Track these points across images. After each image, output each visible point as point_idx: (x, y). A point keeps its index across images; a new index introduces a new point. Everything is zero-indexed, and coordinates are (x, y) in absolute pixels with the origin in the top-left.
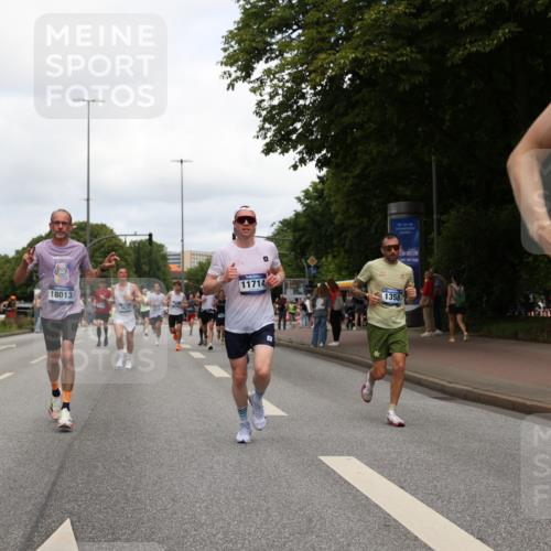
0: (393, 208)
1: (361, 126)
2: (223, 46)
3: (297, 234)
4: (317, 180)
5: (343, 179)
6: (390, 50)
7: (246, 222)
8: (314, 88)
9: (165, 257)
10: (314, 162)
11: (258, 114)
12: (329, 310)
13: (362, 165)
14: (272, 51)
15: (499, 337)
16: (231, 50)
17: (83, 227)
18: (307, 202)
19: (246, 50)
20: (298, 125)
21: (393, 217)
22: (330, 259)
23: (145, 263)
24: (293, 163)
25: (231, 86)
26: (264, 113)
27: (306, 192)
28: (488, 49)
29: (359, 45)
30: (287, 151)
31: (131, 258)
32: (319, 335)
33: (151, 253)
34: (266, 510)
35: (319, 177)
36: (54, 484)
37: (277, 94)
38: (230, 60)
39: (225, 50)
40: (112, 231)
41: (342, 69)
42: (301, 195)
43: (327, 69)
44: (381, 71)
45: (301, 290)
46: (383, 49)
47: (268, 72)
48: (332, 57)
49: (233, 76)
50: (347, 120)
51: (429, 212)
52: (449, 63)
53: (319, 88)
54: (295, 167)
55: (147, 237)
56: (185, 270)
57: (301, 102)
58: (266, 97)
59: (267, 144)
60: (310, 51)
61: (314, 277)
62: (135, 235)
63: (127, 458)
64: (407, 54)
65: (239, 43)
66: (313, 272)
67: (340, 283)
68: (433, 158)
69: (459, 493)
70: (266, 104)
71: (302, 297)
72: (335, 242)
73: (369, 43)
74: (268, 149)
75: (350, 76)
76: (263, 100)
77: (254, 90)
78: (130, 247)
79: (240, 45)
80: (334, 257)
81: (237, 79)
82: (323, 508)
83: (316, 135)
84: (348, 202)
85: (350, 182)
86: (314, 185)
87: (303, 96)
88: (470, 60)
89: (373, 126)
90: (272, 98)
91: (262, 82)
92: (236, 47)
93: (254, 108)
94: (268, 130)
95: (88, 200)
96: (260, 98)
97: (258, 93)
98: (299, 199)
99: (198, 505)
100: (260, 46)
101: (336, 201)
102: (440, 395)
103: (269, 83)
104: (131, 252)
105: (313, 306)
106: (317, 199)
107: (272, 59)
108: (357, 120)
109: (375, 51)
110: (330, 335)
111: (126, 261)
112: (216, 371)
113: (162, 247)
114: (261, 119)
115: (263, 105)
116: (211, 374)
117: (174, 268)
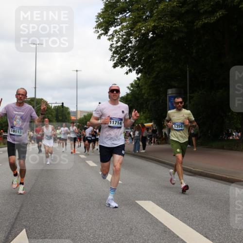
0: (170, 91)
1: (156, 55)
2: (96, 20)
5: (148, 78)
6: (169, 22)
7: (115, 92)
8: (135, 38)
9: (69, 113)
10: (135, 71)
11: (111, 50)
12: (141, 136)
13: (156, 73)
14: (117, 22)
15: (216, 148)
16: (99, 21)
17: (33, 99)
18: (132, 88)
19: (106, 22)
20: (129, 55)
21: (170, 95)
23: (60, 116)
24: (126, 71)
25: (99, 37)
26: (113, 50)
27: (132, 85)
28: (212, 21)
29: (156, 20)
30: (123, 66)
31: (54, 113)
32: (136, 147)
33: (63, 111)
34: (112, 225)
35: (137, 78)
36: (19, 213)
37: (120, 41)
38: (99, 26)
39: (97, 22)
41: (148, 30)
42: (129, 86)
43: (142, 30)
44: (165, 30)
46: (167, 21)
47: (116, 31)
48: (144, 25)
49: (100, 32)
50: (150, 52)
51: (186, 93)
52: (195, 27)
53: (138, 39)
54: (127, 73)
55: (61, 104)
56: (78, 118)
57: (130, 45)
58: (115, 42)
59: (115, 63)
60: (134, 23)
62: (56, 103)
63: (51, 202)
64: (177, 24)
65: (103, 18)
67: (146, 124)
68: (188, 69)
69: (197, 217)
70: (114, 46)
71: (129, 130)
72: (144, 106)
73: (160, 19)
74: (115, 66)
75: (151, 33)
76: (113, 44)
77: (109, 39)
78: (54, 109)
80: (143, 113)
81: (101, 34)
82: (137, 223)
83: (136, 59)
84: (150, 89)
85: (151, 80)
86: (135, 81)
87: (131, 42)
88: (204, 26)
89: (162, 55)
90: (117, 43)
92: (102, 20)
93: (109, 47)
94: (115, 57)
95: (35, 88)
96: (112, 43)
97: (111, 40)
98: (128, 88)
99: (82, 223)
100: (112, 20)
101: (145, 88)
102: (190, 174)
103: (116, 36)
104: (54, 111)
105: (134, 134)
106: (137, 87)
107: (118, 26)
108: (155, 53)
109: (163, 23)
110: (141, 147)
111: (52, 115)
112: (91, 164)
113: (68, 108)
114: (112, 52)
115: (113, 46)
116: (89, 165)
117: (73, 118)
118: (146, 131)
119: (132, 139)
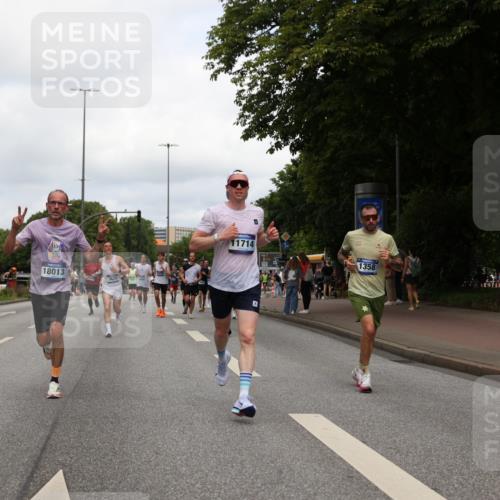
0: (360, 189)
1: (331, 114)
2: (208, 41)
3: (272, 212)
4: (291, 163)
5: (314, 162)
6: (358, 45)
7: (239, 186)
8: (289, 79)
9: (152, 233)
10: (288, 147)
11: (238, 103)
12: (300, 280)
13: (331, 150)
14: (252, 46)
15: (455, 306)
16: (215, 44)
17: (78, 204)
18: (281, 182)
19: (228, 45)
20: (275, 113)
21: (360, 197)
22: (301, 235)
23: (134, 238)
24: (270, 147)
25: (214, 76)
26: (244, 102)
27: (281, 174)
28: (447, 44)
29: (331, 41)
30: (264, 136)
31: (122, 233)
32: (291, 304)
33: (139, 228)
34: (241, 462)
35: (293, 161)
36: (48, 438)
37: (256, 84)
38: (214, 53)
39: (209, 44)
40: (104, 208)
41: (315, 62)
42: (276, 177)
43: (302, 62)
44: (351, 63)
45: (275, 262)
46: (353, 44)
47: (248, 65)
48: (307, 52)
49: (216, 68)
50: (319, 108)
51: (392, 193)
52: (413, 57)
53: (294, 80)
54: (271, 151)
55: (136, 214)
56: (170, 244)
57: (278, 92)
58: (246, 88)
59: (246, 131)
60: (287, 46)
61: (288, 251)
62: (125, 212)
63: (115, 414)
65: (222, 38)
66: (286, 246)
67: (310, 257)
68: (397, 142)
69: (416, 448)
70: (245, 94)
72: (307, 219)
73: (340, 38)
74: (247, 136)
75: (322, 68)
76: (243, 90)
77: (235, 81)
78: (121, 223)
79: (223, 40)
80: (306, 233)
81: (218, 71)
83: (291, 122)
84: (319, 184)
85: (321, 165)
86: (288, 167)
87: (280, 87)
88: (432, 54)
89: (343, 114)
90: (251, 89)
91: (242, 73)
92: (220, 42)
93: (234, 97)
94: (248, 117)
95: (83, 180)
96: (241, 89)
97: (238, 84)
98: (274, 180)
99: (178, 458)
100: (242, 41)
102: (401, 359)
103: (248, 75)
104: (121, 227)
106: (291, 180)
107: (253, 52)
108: (329, 109)
109: (345, 47)
111: (116, 235)
112: (197, 336)
113: (149, 223)
114: (241, 107)
115: (243, 94)
116: (192, 339)
117: (160, 242)
118: (311, 270)
119: (282, 286)
